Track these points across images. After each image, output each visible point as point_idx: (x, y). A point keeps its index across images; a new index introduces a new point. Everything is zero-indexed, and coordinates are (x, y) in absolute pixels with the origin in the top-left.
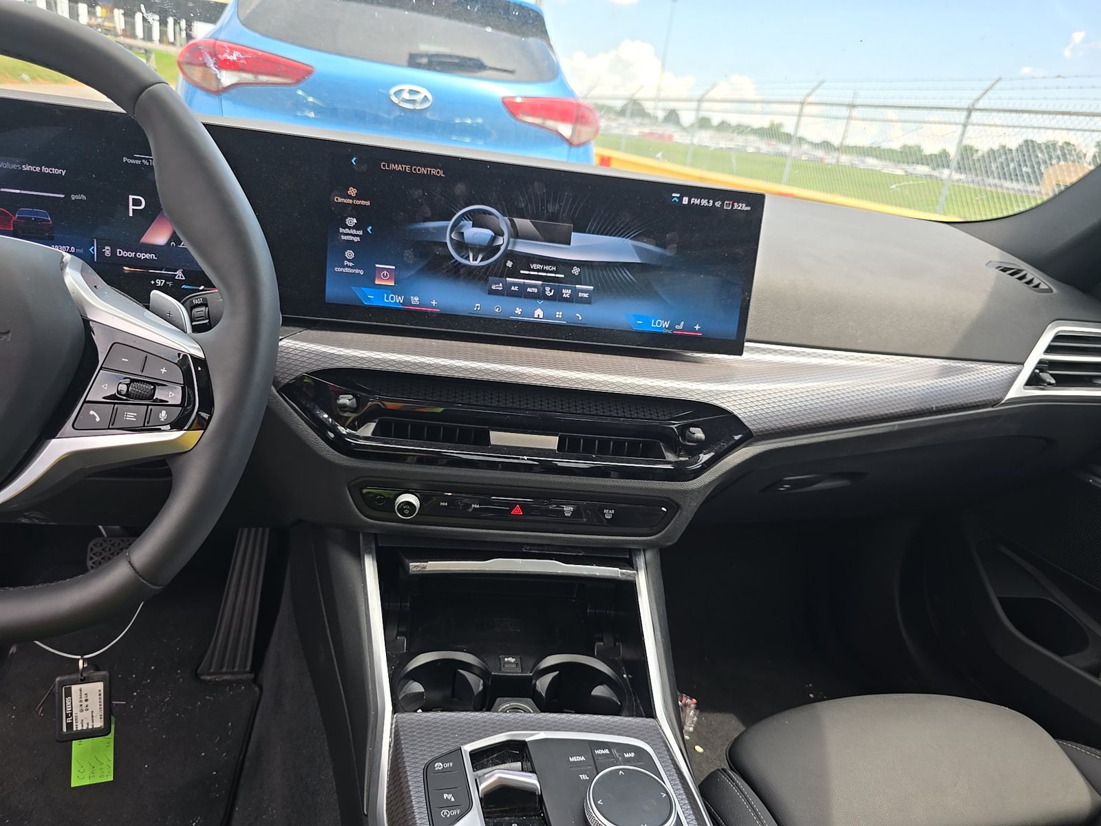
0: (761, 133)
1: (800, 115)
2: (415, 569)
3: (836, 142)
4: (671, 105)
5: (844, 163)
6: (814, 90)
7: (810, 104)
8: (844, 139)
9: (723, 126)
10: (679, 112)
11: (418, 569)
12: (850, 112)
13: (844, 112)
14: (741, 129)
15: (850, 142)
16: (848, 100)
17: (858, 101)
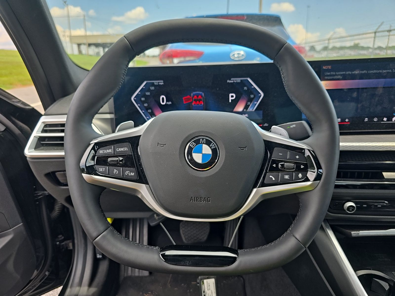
0: (350, 48)
1: (375, 38)
2: (354, 234)
3: (384, 46)
4: (311, 44)
5: (390, 54)
6: (379, 26)
7: (379, 32)
8: (388, 44)
9: (334, 48)
10: (315, 47)
11: (356, 234)
12: (389, 34)
13: (387, 34)
14: (342, 48)
15: (390, 45)
16: (388, 29)
17: (392, 28)
